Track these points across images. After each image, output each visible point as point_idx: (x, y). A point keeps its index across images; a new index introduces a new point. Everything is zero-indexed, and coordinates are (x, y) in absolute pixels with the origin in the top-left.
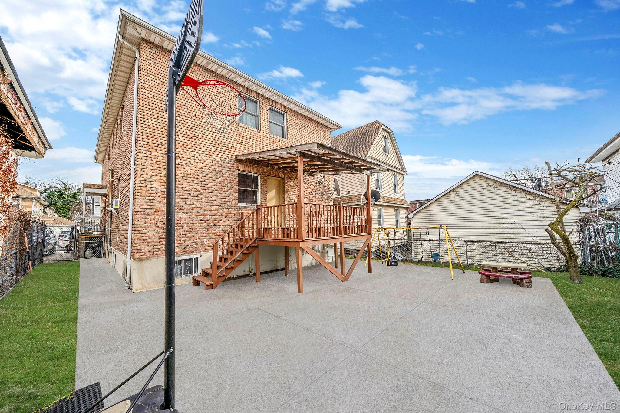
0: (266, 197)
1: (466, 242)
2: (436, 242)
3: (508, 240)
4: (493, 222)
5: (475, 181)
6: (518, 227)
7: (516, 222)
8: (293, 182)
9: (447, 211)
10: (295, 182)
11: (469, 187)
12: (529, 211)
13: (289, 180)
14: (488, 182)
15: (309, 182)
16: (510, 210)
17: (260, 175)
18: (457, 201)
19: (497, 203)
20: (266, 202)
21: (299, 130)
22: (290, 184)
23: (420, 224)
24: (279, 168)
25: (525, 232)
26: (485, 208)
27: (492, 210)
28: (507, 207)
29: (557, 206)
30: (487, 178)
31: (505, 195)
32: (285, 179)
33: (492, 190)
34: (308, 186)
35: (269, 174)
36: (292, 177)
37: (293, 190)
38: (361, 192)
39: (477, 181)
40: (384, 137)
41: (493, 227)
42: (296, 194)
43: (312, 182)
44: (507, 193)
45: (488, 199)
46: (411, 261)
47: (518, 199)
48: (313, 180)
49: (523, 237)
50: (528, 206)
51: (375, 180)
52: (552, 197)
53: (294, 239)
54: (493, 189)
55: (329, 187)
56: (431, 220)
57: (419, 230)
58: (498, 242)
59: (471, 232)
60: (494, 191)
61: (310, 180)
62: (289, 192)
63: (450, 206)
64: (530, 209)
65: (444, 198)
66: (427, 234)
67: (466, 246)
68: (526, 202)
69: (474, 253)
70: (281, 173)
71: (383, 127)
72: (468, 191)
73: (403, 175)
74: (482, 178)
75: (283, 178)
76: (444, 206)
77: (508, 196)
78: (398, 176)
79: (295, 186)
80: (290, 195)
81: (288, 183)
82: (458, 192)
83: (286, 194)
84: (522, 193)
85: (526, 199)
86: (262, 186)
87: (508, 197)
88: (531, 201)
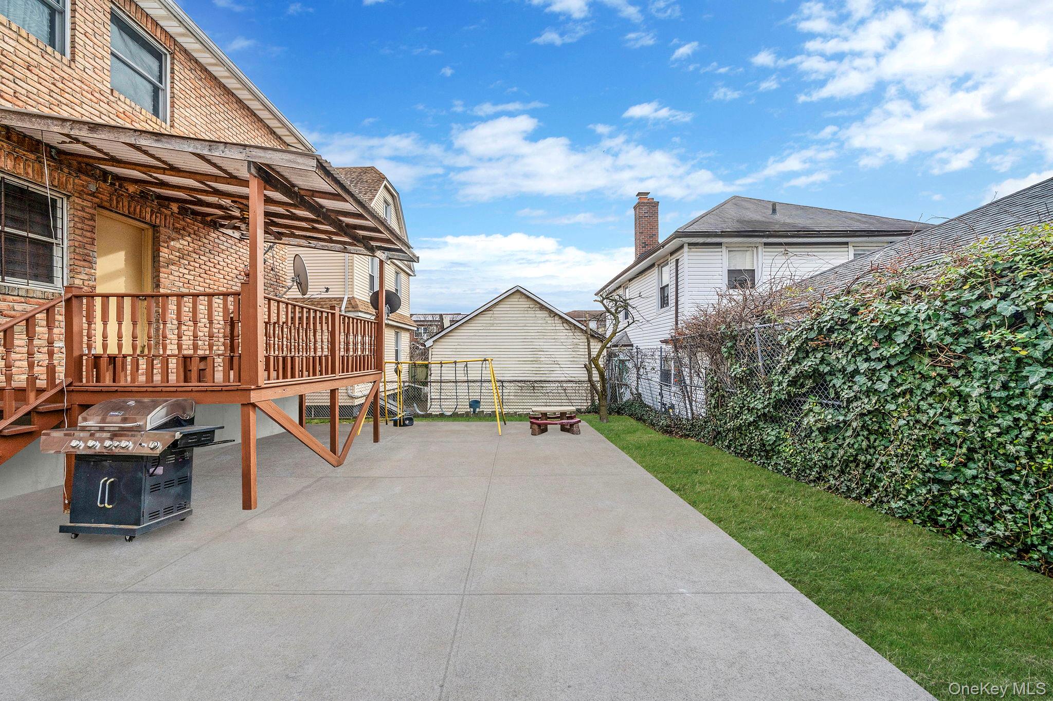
0: (91, 268)
1: (502, 382)
2: (464, 384)
3: (543, 379)
4: (530, 356)
5: (515, 299)
6: (553, 363)
7: (553, 356)
8: (186, 243)
9: (480, 337)
10: (191, 244)
11: (509, 306)
12: (564, 344)
13: (174, 235)
14: (528, 303)
15: (233, 251)
16: (548, 340)
17: (68, 197)
18: (492, 325)
19: (536, 331)
20: (91, 283)
21: (209, 117)
22: (178, 246)
23: (443, 356)
24: (144, 196)
25: (558, 369)
26: (524, 337)
27: (530, 340)
28: (545, 337)
29: (588, 339)
30: (528, 297)
31: (544, 322)
32: (162, 230)
33: (531, 314)
34: (229, 262)
35: (106, 204)
36: (184, 229)
37: (186, 262)
38: (343, 293)
39: (517, 300)
40: (386, 201)
41: (529, 362)
42: (194, 275)
43: (238, 253)
44: (547, 319)
45: (527, 325)
46: (428, 416)
47: (557, 328)
48: (241, 250)
49: (558, 375)
50: (563, 337)
51: (368, 275)
52: (585, 328)
53: (227, 384)
54: (533, 312)
55: (281, 272)
56: (458, 350)
57: (440, 365)
58: (536, 382)
59: (506, 369)
60: (534, 315)
61: (234, 247)
62: (173, 267)
63: (484, 331)
64: (566, 341)
65: (477, 318)
66: (465, 372)
67: (503, 389)
68: (563, 333)
69: (511, 397)
70: (149, 210)
71: (385, 182)
72: (506, 312)
73: (409, 275)
74: (523, 297)
75: (155, 227)
76: (477, 331)
77: (547, 323)
78: (403, 276)
79: (194, 255)
80: (176, 274)
81: (172, 243)
82: (495, 312)
83: (162, 270)
84: (560, 321)
85: (563, 328)
86: (78, 232)
87: (547, 325)
88: (567, 331)
